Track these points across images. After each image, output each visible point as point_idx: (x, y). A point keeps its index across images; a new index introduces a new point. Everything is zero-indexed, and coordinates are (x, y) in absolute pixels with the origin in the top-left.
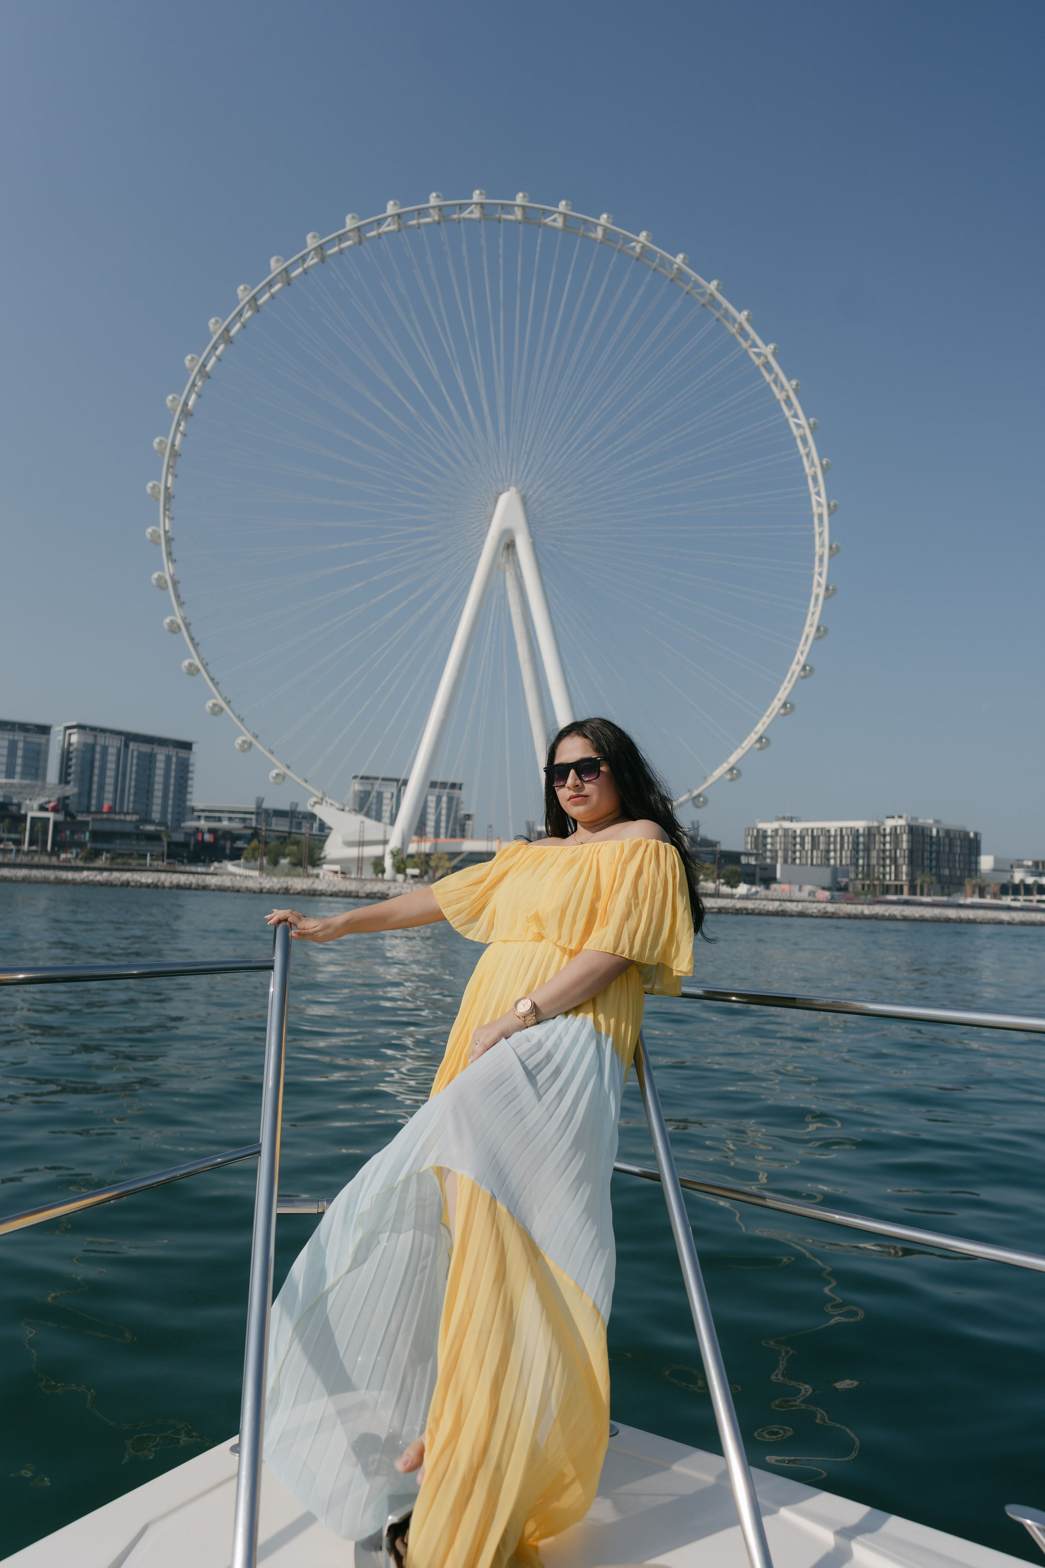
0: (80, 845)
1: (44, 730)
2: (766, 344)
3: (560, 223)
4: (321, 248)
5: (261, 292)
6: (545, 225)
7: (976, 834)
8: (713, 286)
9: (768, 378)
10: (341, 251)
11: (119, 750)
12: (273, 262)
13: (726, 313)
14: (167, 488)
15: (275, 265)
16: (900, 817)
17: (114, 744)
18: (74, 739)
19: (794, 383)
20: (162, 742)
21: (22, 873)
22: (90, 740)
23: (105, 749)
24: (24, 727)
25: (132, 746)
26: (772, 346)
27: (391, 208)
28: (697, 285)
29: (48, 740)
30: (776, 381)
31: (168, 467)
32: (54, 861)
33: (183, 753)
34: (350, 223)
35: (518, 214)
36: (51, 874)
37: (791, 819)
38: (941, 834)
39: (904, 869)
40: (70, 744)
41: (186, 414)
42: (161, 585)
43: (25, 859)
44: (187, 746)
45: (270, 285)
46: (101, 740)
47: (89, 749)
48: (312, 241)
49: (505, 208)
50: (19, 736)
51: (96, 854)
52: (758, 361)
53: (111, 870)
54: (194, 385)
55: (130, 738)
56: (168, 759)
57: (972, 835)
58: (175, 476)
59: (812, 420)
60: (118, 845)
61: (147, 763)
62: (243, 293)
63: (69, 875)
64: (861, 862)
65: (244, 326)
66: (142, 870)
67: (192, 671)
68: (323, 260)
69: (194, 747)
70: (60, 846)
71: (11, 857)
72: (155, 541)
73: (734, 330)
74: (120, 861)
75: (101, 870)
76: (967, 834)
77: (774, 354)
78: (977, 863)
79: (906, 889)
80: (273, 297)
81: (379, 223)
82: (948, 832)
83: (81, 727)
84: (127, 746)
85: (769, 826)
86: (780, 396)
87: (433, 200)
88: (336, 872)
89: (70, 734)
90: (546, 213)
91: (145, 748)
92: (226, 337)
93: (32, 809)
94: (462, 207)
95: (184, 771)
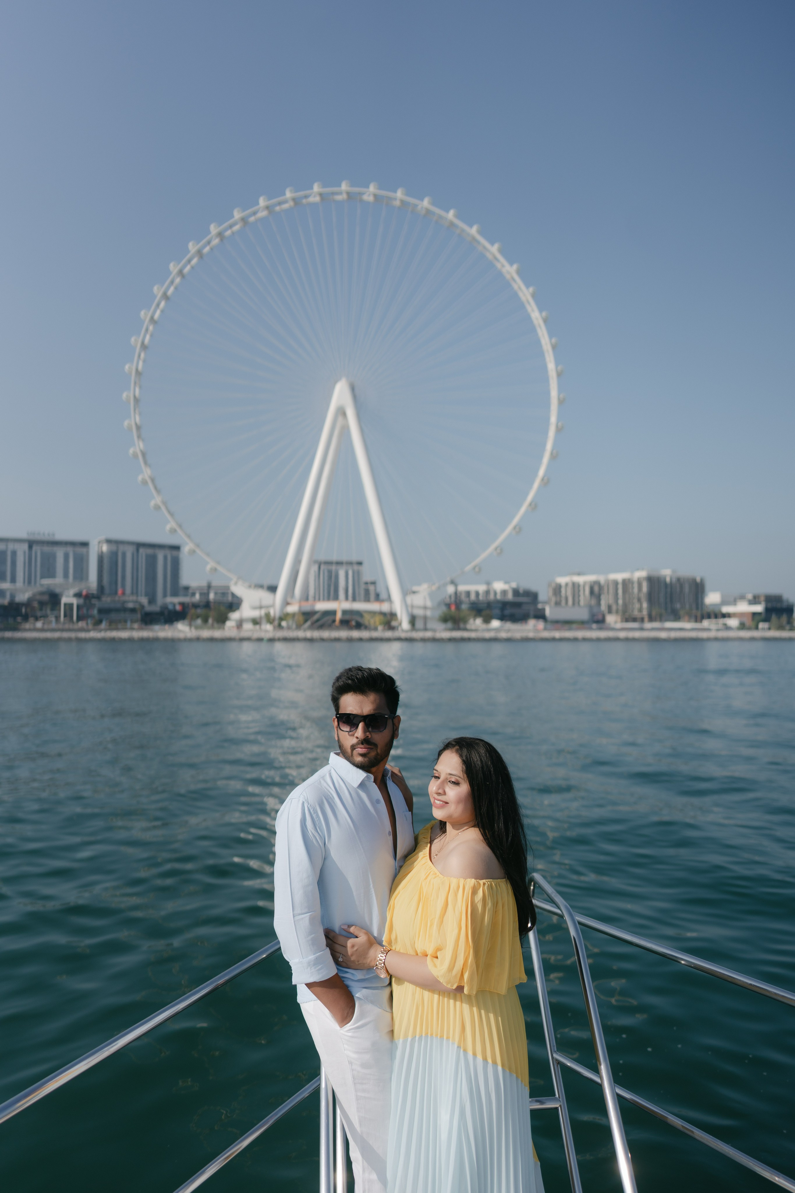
0: (92, 617)
1: (85, 544)
2: (511, 264)
3: (371, 199)
4: (220, 235)
5: (185, 266)
6: (361, 201)
7: (702, 580)
8: (474, 231)
9: (515, 287)
10: (233, 233)
11: (133, 555)
12: (190, 245)
13: (484, 247)
14: (135, 396)
15: (192, 247)
16: (643, 569)
17: (129, 551)
18: (105, 548)
19: (531, 289)
20: (161, 547)
21: (57, 635)
22: (114, 548)
23: (124, 555)
24: (73, 544)
25: (142, 551)
26: (515, 266)
27: (262, 202)
28: (463, 230)
29: (88, 552)
30: (520, 288)
31: (135, 383)
32: (76, 627)
33: (175, 553)
34: (237, 215)
35: (345, 196)
36: (73, 635)
37: (579, 574)
38: (674, 580)
39: (645, 605)
40: (102, 552)
41: (144, 347)
42: (135, 456)
43: (61, 626)
44: (177, 548)
45: (189, 261)
46: (122, 548)
47: (114, 555)
48: (214, 229)
49: (334, 194)
50: (70, 550)
51: (100, 622)
52: (508, 277)
53: (106, 630)
54: (147, 330)
55: (139, 545)
56: (165, 558)
57: (698, 580)
58: (140, 387)
59: (544, 314)
60: (113, 616)
61: (152, 561)
62: (174, 268)
63: (82, 635)
64: (620, 602)
65: (176, 288)
66: (124, 629)
67: (157, 508)
68: (222, 240)
69: (182, 549)
70: (79, 618)
71: (54, 625)
72: (130, 429)
73: (490, 257)
74: (113, 625)
75: (100, 631)
76: (694, 581)
77: (518, 272)
78: (702, 599)
79: (646, 619)
80: (192, 268)
81: (255, 213)
82: (679, 580)
83: (109, 541)
84: (138, 550)
85: (562, 580)
86: (523, 299)
87: (289, 194)
88: (233, 627)
89: (102, 547)
90: (361, 194)
91: (150, 551)
92: (165, 296)
93: (68, 596)
94: (306, 197)
95: (176, 564)
